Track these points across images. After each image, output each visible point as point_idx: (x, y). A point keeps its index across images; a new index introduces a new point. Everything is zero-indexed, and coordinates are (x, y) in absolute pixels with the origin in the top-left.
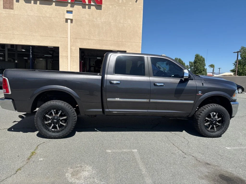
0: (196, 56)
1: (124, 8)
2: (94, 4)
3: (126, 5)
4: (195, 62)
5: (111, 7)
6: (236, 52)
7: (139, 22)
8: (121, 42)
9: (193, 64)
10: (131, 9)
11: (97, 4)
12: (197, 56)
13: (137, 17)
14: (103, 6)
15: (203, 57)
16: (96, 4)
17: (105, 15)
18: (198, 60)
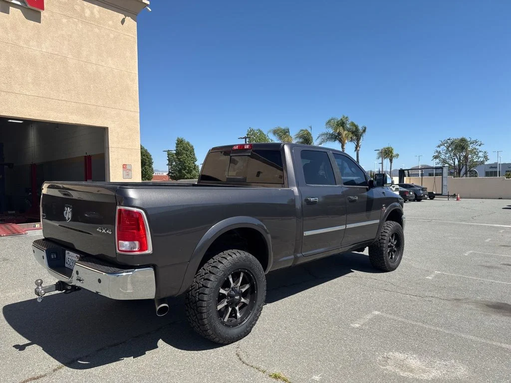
0: (178, 141)
1: (96, 30)
2: (19, 3)
3: (101, 26)
4: (178, 154)
5: (64, 21)
6: (243, 138)
7: (131, 67)
8: (94, 107)
9: (175, 157)
10: (112, 36)
11: (29, 6)
12: (180, 142)
13: (127, 57)
14: (44, 14)
15: (191, 143)
16: (23, 5)
17: (50, 38)
18: (184, 149)
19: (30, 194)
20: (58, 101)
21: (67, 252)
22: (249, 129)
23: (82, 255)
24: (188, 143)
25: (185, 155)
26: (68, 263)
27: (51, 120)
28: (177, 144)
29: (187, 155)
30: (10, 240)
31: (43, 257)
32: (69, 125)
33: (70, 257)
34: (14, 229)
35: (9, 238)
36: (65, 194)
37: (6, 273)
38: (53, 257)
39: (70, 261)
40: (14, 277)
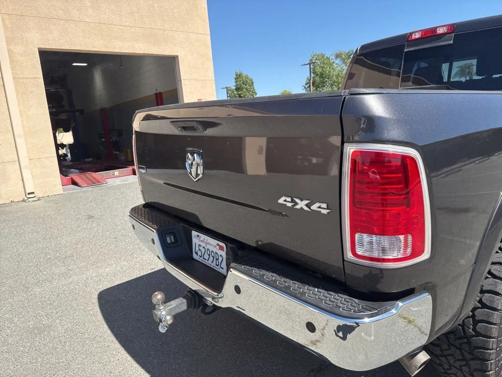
0: (236, 75)
4: (237, 89)
6: (307, 64)
8: (161, 32)
9: (235, 92)
12: (238, 77)
15: (250, 76)
18: (243, 83)
19: (103, 140)
20: (122, 27)
21: (194, 233)
22: (312, 54)
23: (230, 245)
24: (247, 77)
25: (245, 90)
26: (199, 253)
27: (117, 51)
28: (236, 79)
29: (247, 90)
30: (92, 191)
31: (153, 240)
32: (137, 56)
33: (203, 245)
34: (95, 178)
35: (90, 189)
36: (184, 128)
37: (94, 237)
38: (169, 241)
39: (203, 250)
40: (104, 243)
